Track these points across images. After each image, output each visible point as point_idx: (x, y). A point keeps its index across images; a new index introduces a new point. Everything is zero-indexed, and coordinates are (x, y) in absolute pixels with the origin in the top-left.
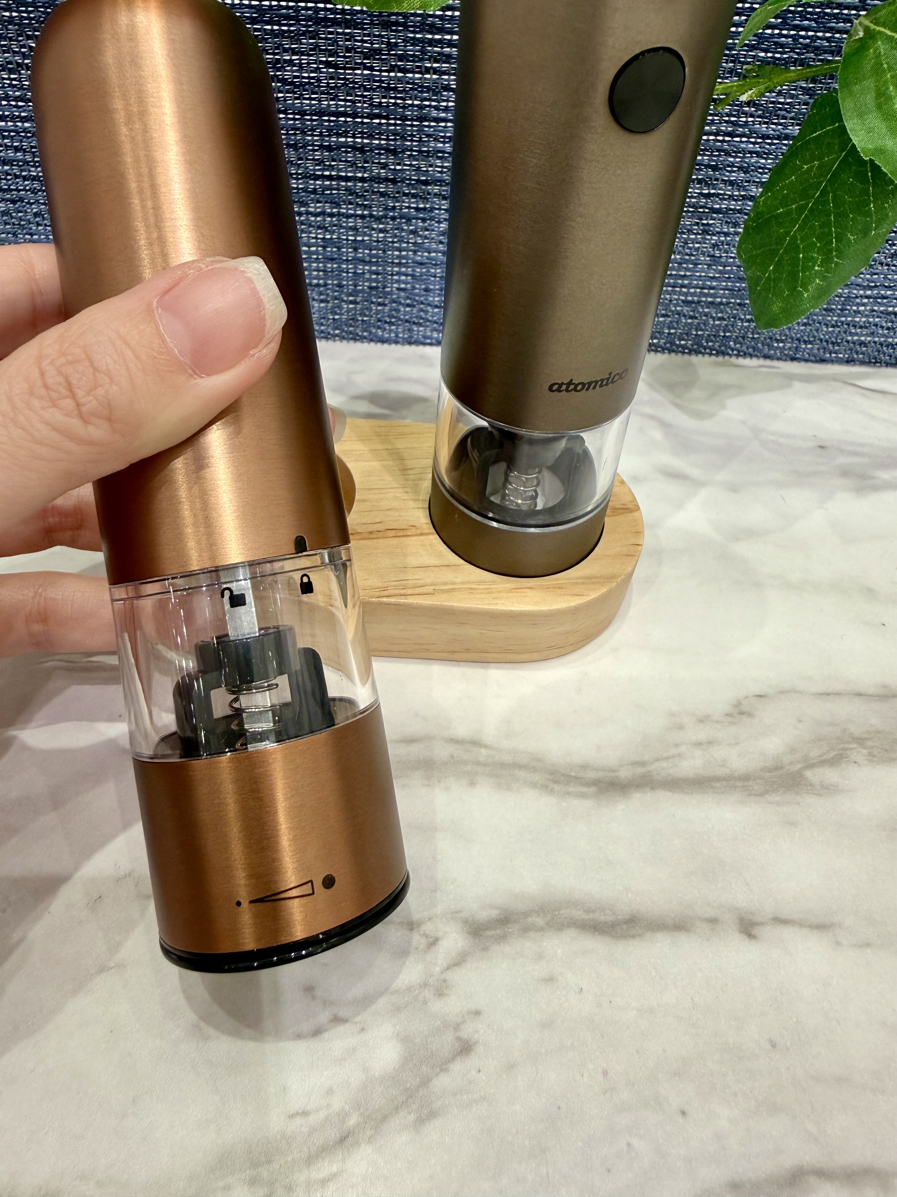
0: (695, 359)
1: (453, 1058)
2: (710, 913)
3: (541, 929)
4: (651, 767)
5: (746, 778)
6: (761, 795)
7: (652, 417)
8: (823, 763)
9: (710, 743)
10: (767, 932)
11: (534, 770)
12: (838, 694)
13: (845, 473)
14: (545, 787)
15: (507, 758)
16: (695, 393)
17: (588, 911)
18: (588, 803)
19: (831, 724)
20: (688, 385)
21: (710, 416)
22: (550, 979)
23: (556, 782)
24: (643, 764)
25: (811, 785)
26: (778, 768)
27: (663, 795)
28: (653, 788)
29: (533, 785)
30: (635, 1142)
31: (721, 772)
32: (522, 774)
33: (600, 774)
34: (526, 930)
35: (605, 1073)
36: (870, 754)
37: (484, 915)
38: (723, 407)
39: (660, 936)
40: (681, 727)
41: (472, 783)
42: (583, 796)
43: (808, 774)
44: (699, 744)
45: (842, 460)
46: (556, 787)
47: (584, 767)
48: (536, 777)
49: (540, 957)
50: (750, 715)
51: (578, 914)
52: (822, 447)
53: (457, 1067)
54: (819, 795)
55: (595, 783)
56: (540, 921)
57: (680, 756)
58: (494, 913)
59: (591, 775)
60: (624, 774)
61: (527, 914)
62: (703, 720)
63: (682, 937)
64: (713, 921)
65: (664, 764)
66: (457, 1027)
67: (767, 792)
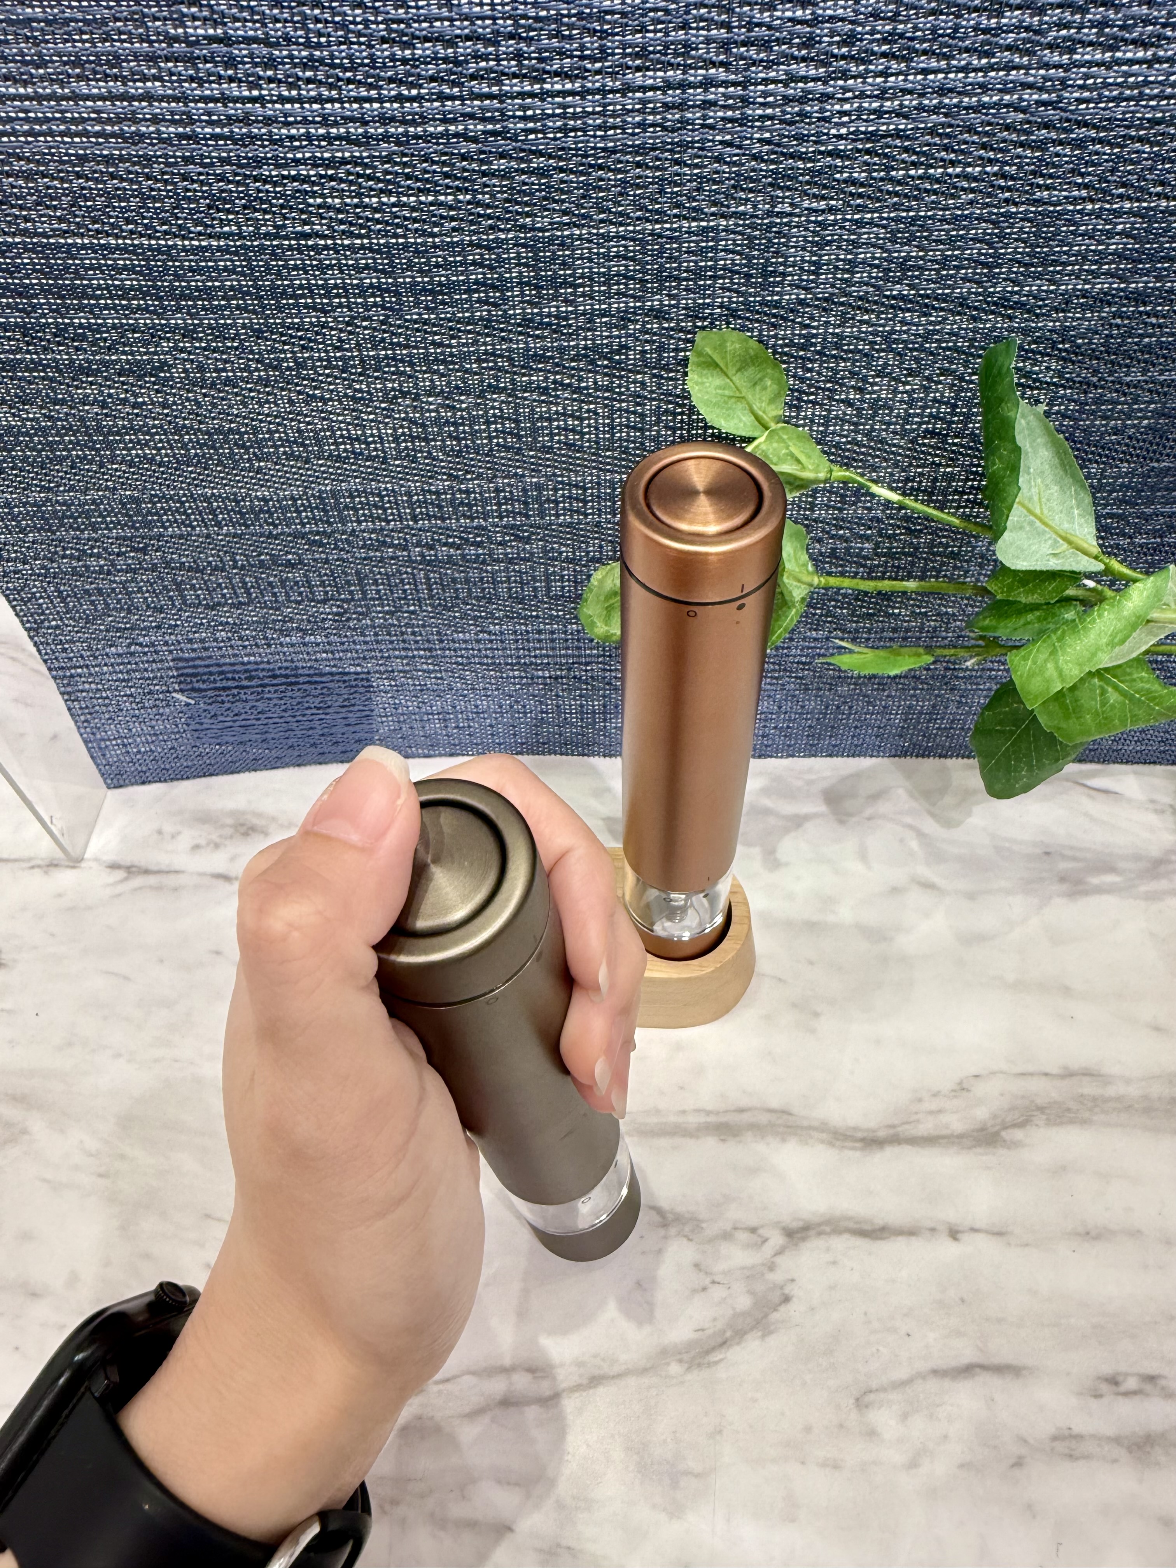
0: (950, 762)
1: (780, 1304)
2: (932, 1225)
3: (828, 1234)
4: (899, 1129)
5: (961, 1136)
6: (970, 1148)
7: (911, 827)
8: (1015, 1126)
9: (940, 1111)
10: (964, 1237)
11: (823, 1131)
12: (1032, 1074)
13: (1062, 879)
14: (831, 1144)
15: (805, 1123)
16: (948, 800)
17: (857, 1223)
18: (858, 1154)
19: (1023, 1097)
20: (943, 791)
21: (959, 824)
22: (834, 1263)
23: (838, 1139)
24: (893, 1126)
25: (1004, 1141)
26: (983, 1129)
27: (907, 1149)
28: (899, 1144)
29: (823, 1142)
30: (881, 1348)
31: (945, 1132)
32: (815, 1134)
33: (865, 1134)
34: (820, 1234)
35: (866, 1314)
36: (1048, 1119)
37: (795, 1225)
38: (969, 814)
39: (900, 1238)
40: (920, 1100)
41: (784, 1140)
42: (853, 1149)
43: (1003, 1134)
44: (931, 1113)
45: (1063, 866)
46: (838, 1143)
47: (855, 1129)
48: (824, 1136)
49: (828, 1250)
50: (968, 1090)
51: (851, 1225)
52: (1047, 853)
53: (782, 1309)
54: (1009, 1148)
55: (863, 1140)
56: (828, 1229)
57: (918, 1121)
58: (801, 1224)
59: (860, 1135)
60: (881, 1134)
61: (820, 1225)
62: (935, 1095)
63: (913, 1239)
64: (933, 1230)
65: (907, 1127)
66: (782, 1288)
67: (975, 1146)
